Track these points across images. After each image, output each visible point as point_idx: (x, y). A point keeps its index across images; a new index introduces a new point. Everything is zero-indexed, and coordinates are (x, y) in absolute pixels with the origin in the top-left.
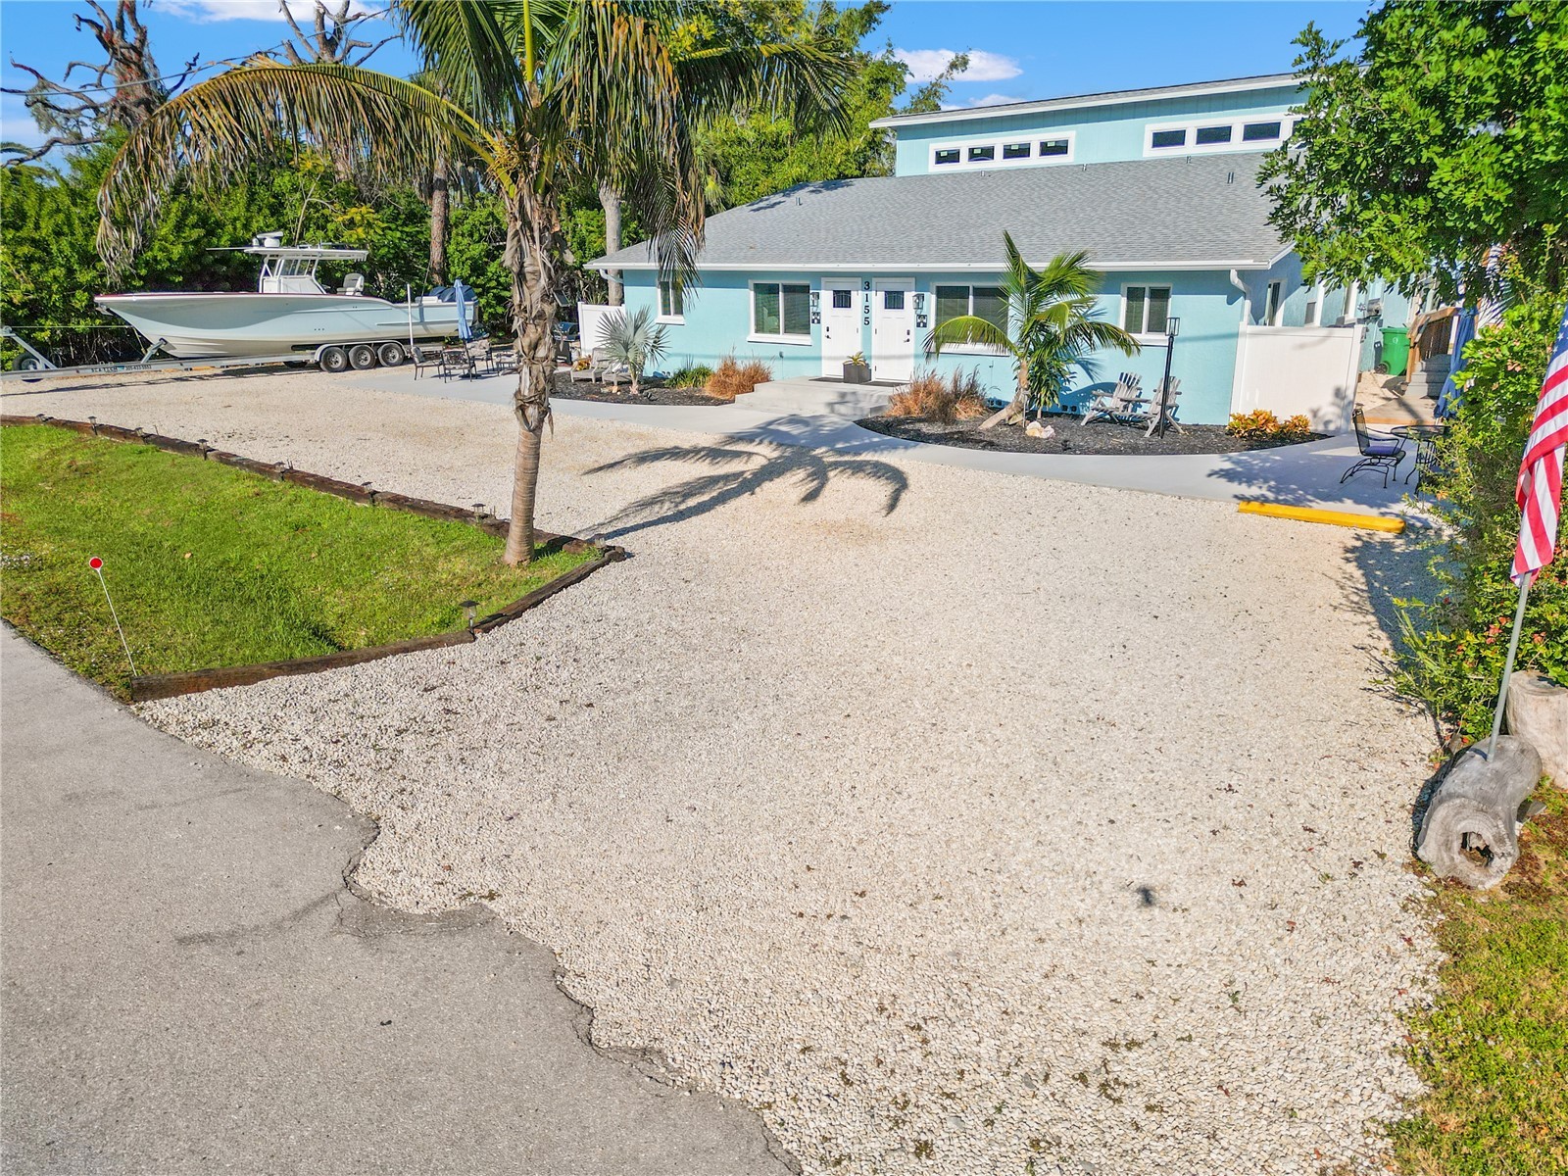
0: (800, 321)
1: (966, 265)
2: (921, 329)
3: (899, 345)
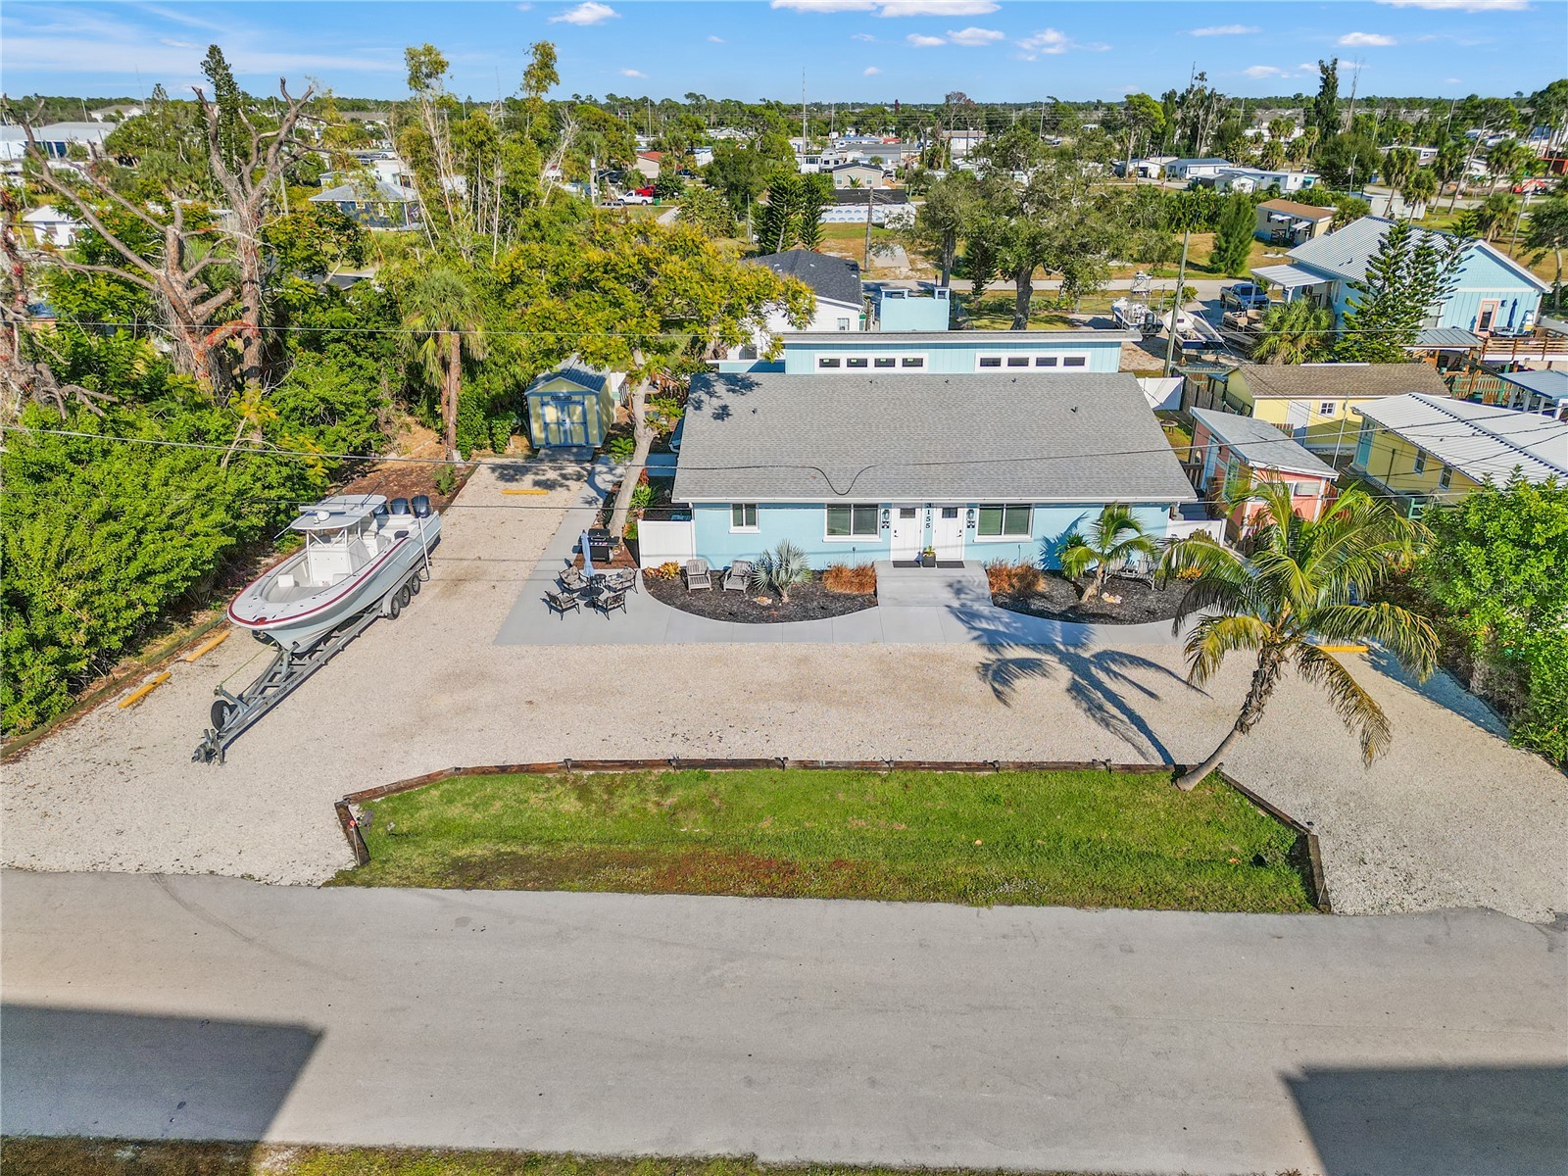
0: (867, 527)
2: (971, 529)
3: (953, 539)
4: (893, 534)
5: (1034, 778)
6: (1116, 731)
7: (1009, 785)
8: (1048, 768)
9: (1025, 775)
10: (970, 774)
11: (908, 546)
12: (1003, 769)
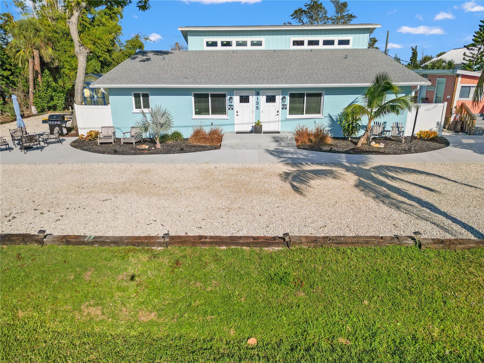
0: (220, 109)
1: (314, 85)
2: (284, 110)
3: (273, 117)
4: (236, 113)
5: (331, 254)
6: (408, 212)
7: (301, 261)
8: (346, 243)
9: (320, 250)
10: (257, 249)
11: (246, 122)
12: (295, 243)
